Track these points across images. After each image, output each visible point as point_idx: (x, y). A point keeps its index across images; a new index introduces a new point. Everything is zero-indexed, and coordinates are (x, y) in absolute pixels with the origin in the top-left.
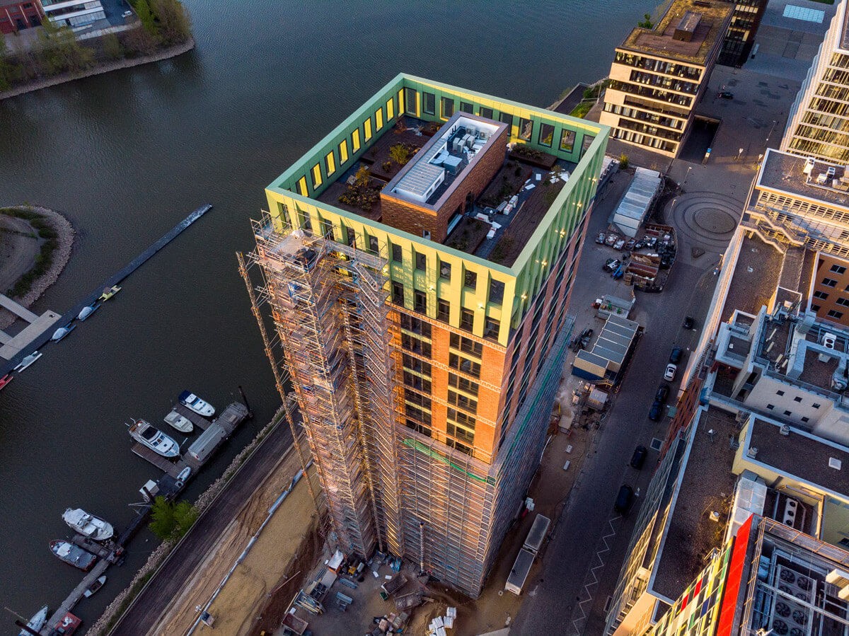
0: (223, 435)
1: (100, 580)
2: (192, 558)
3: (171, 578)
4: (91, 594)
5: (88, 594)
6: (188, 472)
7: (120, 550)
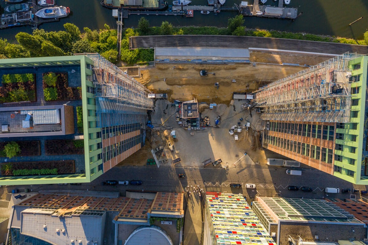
0: (279, 15)
1: (208, 12)
2: (227, 43)
3: (218, 41)
4: (202, 13)
5: (202, 12)
6: (261, 14)
7: (219, 11)
